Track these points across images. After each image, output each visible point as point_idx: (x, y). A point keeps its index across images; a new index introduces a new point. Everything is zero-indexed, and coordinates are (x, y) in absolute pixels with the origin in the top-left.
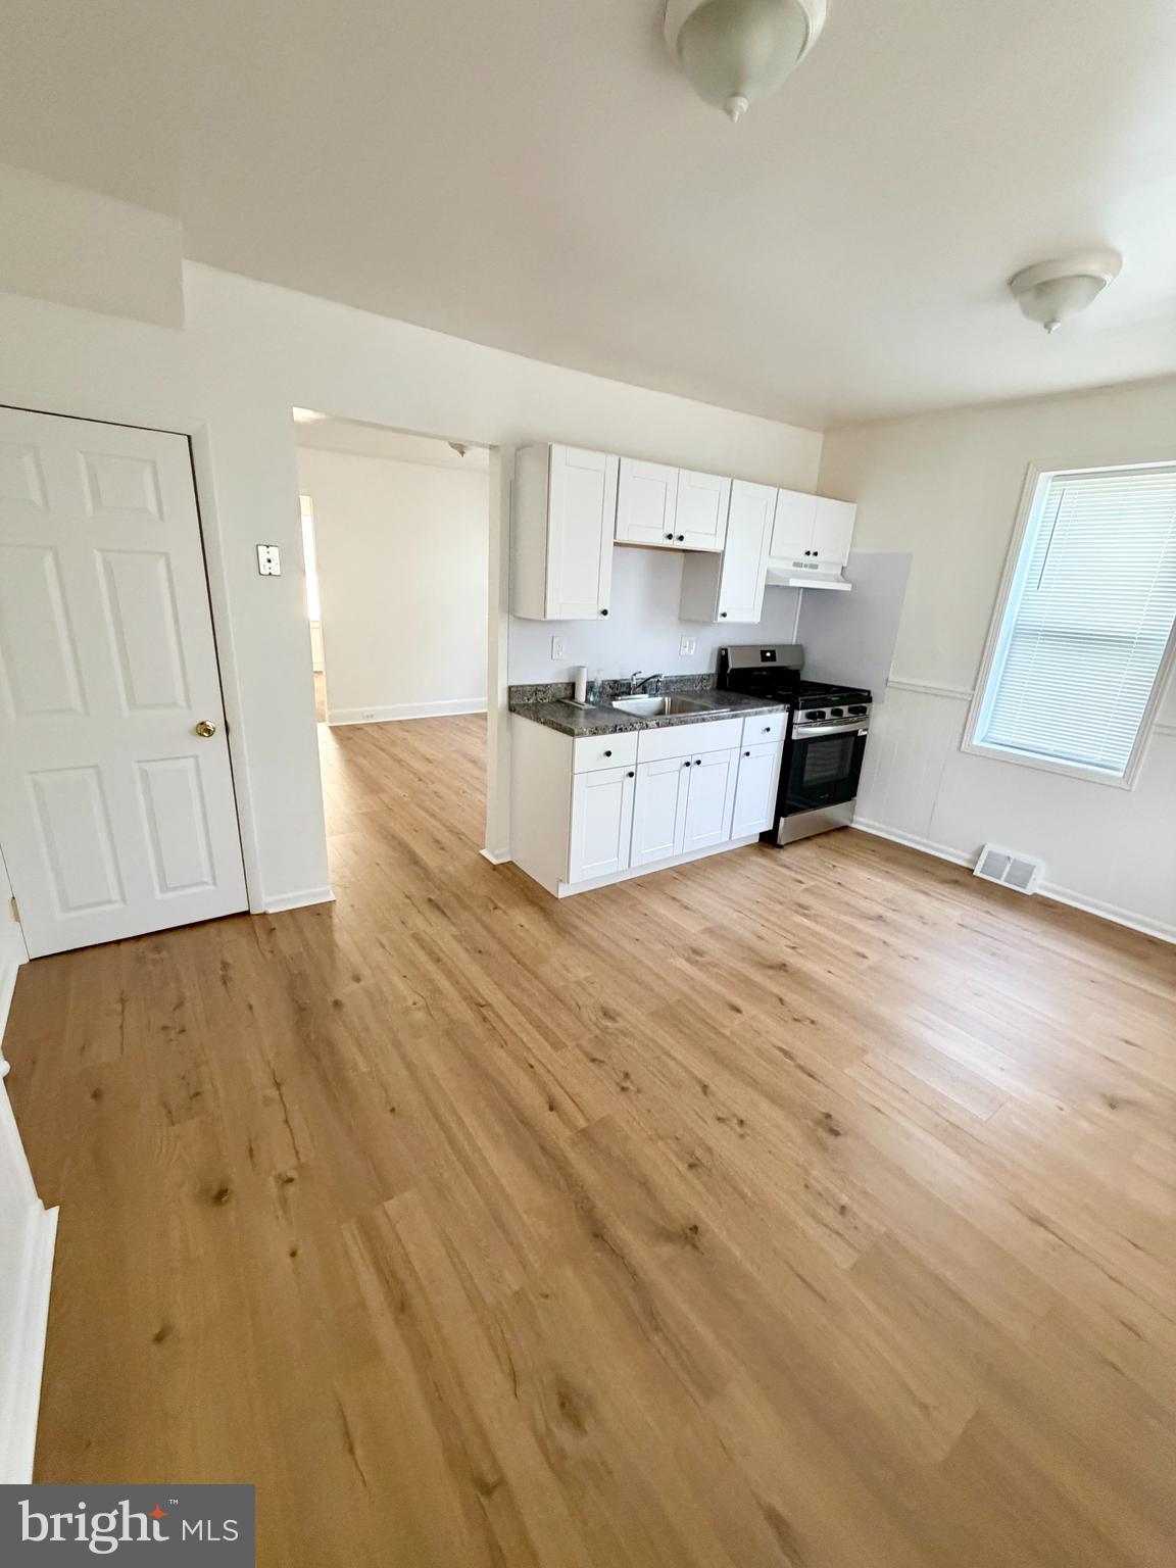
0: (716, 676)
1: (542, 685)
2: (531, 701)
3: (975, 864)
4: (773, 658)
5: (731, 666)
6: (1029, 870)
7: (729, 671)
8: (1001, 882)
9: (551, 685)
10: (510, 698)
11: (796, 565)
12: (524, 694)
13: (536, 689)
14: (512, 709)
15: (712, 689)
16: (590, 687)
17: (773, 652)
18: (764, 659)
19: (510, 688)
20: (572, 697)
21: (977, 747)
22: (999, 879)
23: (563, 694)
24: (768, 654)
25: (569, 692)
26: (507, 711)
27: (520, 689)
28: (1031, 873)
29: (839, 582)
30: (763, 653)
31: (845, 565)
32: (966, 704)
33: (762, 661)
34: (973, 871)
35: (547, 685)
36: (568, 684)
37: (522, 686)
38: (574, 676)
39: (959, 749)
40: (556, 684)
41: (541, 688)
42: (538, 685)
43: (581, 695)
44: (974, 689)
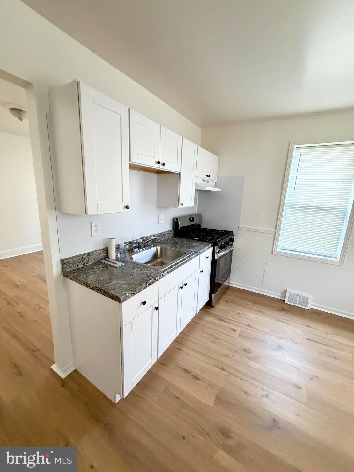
0: (173, 231)
1: (86, 254)
2: (80, 266)
3: (285, 298)
4: (193, 221)
5: (180, 226)
6: (307, 299)
7: (179, 229)
8: (297, 305)
9: (93, 252)
10: (63, 268)
11: (204, 181)
12: (74, 262)
13: (83, 257)
14: (65, 275)
15: (172, 237)
16: (118, 248)
17: (192, 218)
18: (191, 221)
19: (62, 261)
20: (107, 257)
21: (279, 252)
22: (296, 304)
23: (101, 257)
24: (191, 219)
25: (105, 255)
26: (61, 277)
27: (70, 260)
28: (307, 300)
29: (214, 187)
30: (190, 218)
31: (216, 181)
32: (273, 235)
33: (190, 222)
34: (284, 301)
35: (90, 253)
36: (103, 249)
37: (71, 258)
38: (106, 245)
39: (272, 253)
40: (96, 251)
41: (86, 256)
42: (83, 255)
43: (113, 255)
44: (276, 229)
